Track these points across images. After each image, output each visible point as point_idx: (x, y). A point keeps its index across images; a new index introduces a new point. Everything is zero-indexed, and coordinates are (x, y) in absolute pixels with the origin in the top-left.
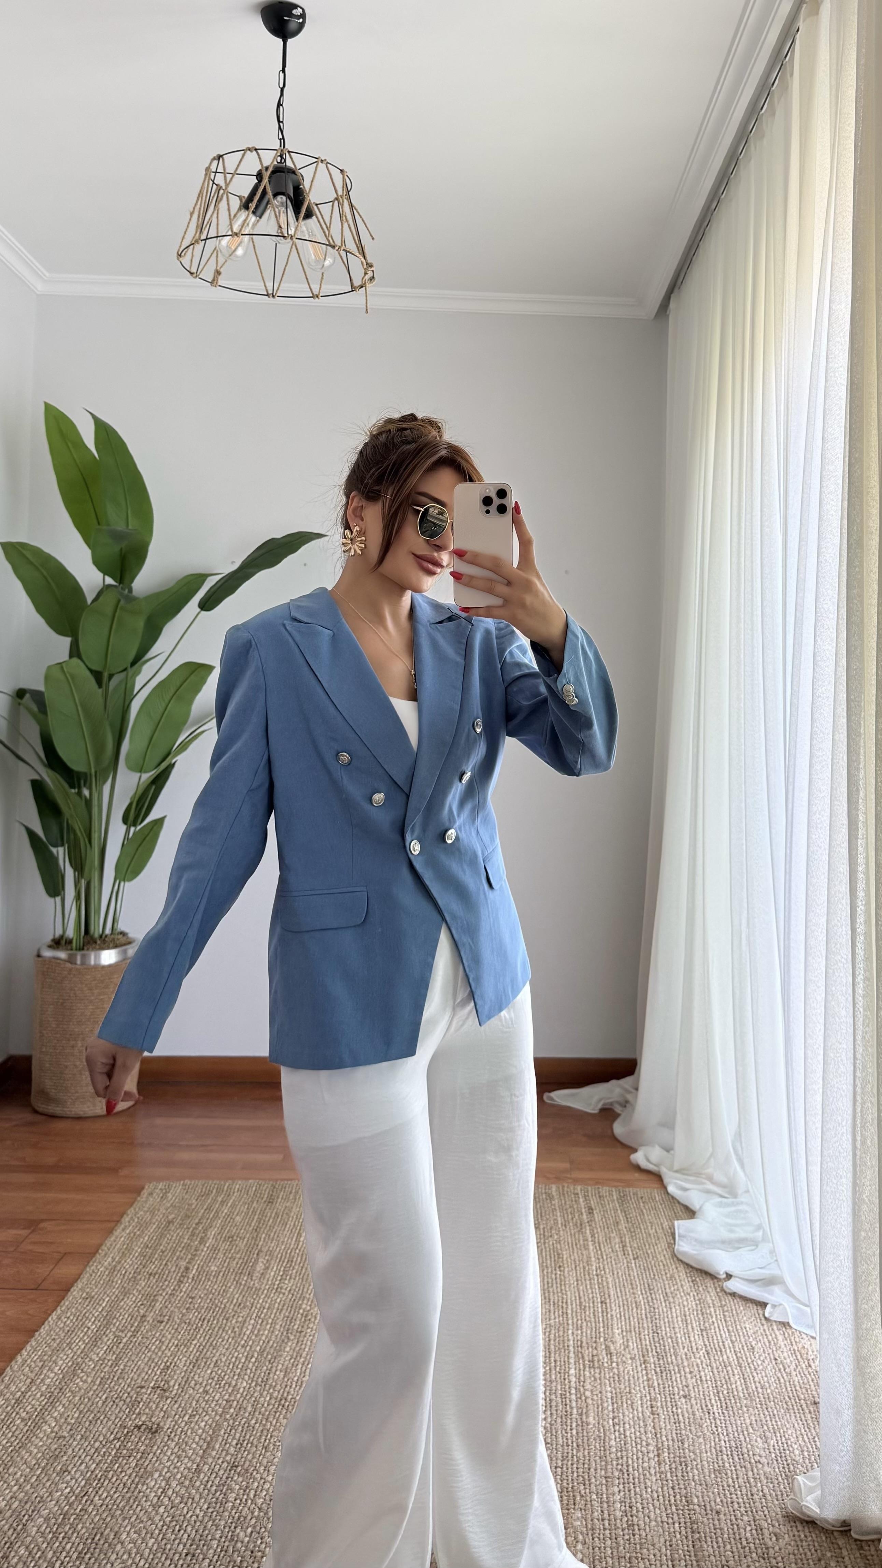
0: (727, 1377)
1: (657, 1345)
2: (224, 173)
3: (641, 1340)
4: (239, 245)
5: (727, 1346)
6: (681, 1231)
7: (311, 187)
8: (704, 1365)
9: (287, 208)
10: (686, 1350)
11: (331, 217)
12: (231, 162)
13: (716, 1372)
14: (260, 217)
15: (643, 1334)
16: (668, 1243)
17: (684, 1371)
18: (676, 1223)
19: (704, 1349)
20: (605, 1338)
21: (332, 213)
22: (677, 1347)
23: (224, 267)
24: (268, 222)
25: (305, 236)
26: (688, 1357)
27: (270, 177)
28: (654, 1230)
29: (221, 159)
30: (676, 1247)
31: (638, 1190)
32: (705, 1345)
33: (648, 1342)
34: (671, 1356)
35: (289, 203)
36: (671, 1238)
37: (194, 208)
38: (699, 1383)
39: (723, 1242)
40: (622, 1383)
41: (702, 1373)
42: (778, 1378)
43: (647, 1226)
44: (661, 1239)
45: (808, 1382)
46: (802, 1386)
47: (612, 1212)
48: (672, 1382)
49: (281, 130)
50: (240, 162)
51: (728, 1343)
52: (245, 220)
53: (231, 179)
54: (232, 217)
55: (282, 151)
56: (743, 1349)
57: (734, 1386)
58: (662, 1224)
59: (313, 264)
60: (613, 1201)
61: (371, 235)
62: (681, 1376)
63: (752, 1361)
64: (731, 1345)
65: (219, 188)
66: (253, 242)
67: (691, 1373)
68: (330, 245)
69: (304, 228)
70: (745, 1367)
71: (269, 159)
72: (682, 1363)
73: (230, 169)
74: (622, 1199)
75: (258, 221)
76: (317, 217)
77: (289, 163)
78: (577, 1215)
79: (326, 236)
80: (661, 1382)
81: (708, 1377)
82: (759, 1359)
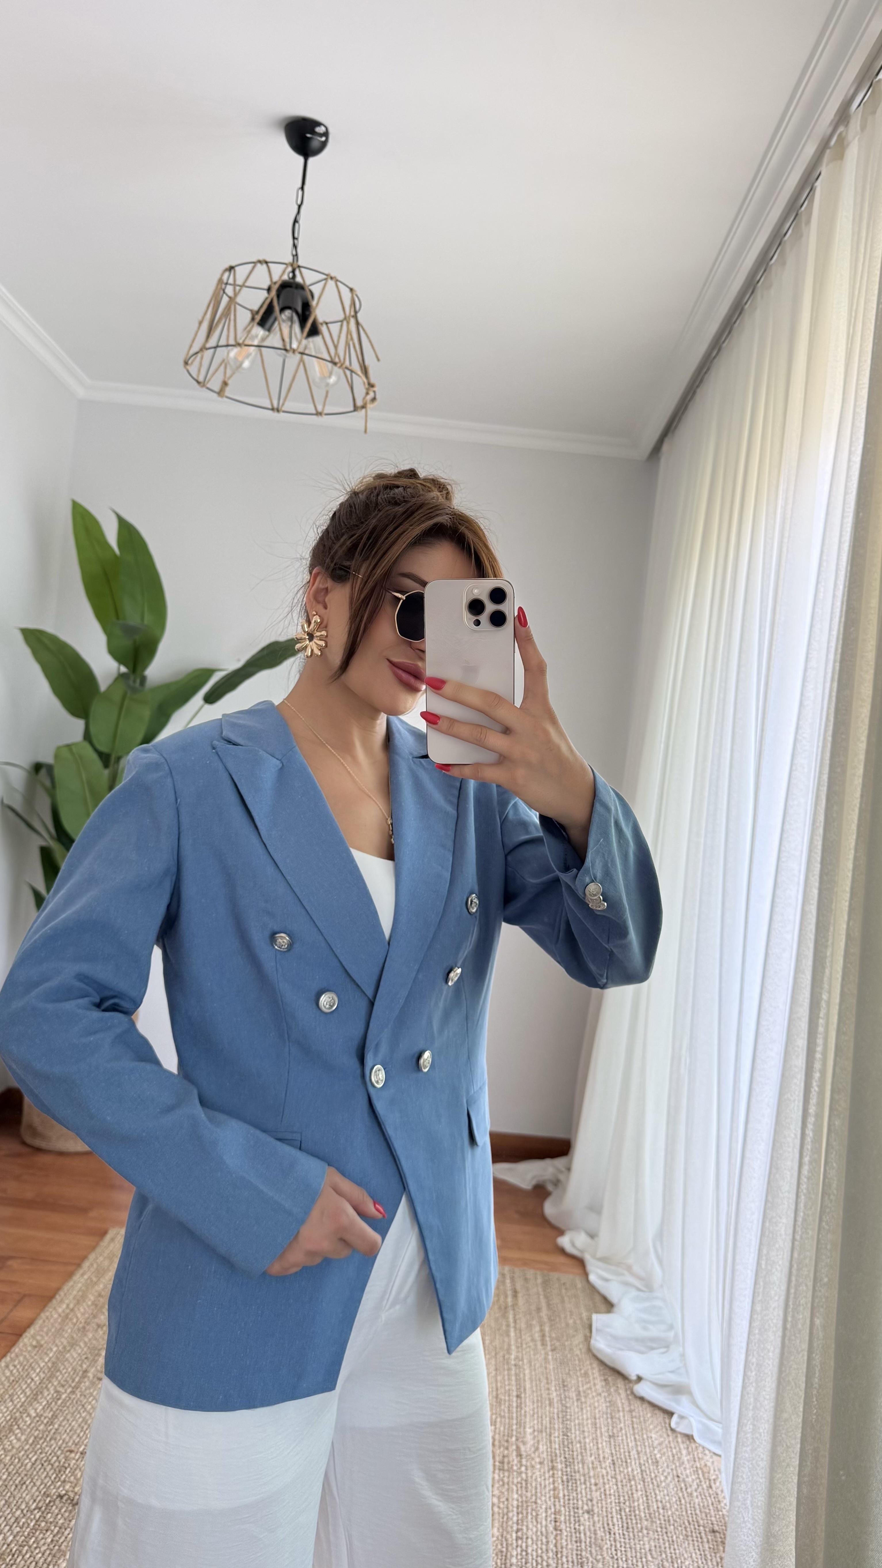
0: (630, 1492)
1: (566, 1449)
2: (234, 284)
3: (551, 1442)
4: (247, 356)
5: (632, 1457)
6: (598, 1325)
7: (318, 303)
8: (609, 1477)
9: (292, 323)
10: (593, 1458)
11: (339, 337)
12: (240, 273)
13: (620, 1486)
14: (269, 330)
15: (553, 1436)
16: (585, 1337)
17: (590, 1482)
18: (594, 1315)
19: (610, 1458)
20: (516, 1436)
21: (339, 333)
22: (584, 1454)
23: (232, 377)
24: (274, 338)
25: (310, 352)
26: (595, 1466)
27: (279, 291)
29: (232, 271)
30: (593, 1341)
32: (612, 1454)
33: (557, 1446)
34: (578, 1463)
35: (295, 317)
36: (588, 1331)
38: (603, 1497)
39: (637, 1340)
40: (529, 1490)
41: (607, 1486)
42: (679, 1498)
43: (567, 1316)
44: (578, 1331)
45: (708, 1506)
46: (703, 1510)
48: (577, 1494)
49: (295, 246)
50: (250, 275)
51: (634, 1453)
52: (251, 332)
53: (241, 290)
55: (293, 265)
56: (648, 1462)
57: (636, 1504)
58: (581, 1315)
59: (317, 380)
60: (537, 1285)
62: (586, 1488)
63: (656, 1476)
64: (636, 1456)
65: (230, 299)
66: (261, 354)
67: (596, 1484)
68: (334, 363)
70: (648, 1482)
71: (279, 274)
72: (589, 1473)
73: (240, 281)
75: (265, 334)
76: (322, 336)
77: (299, 278)
79: (331, 354)
80: (566, 1494)
81: (612, 1491)
82: (663, 1474)
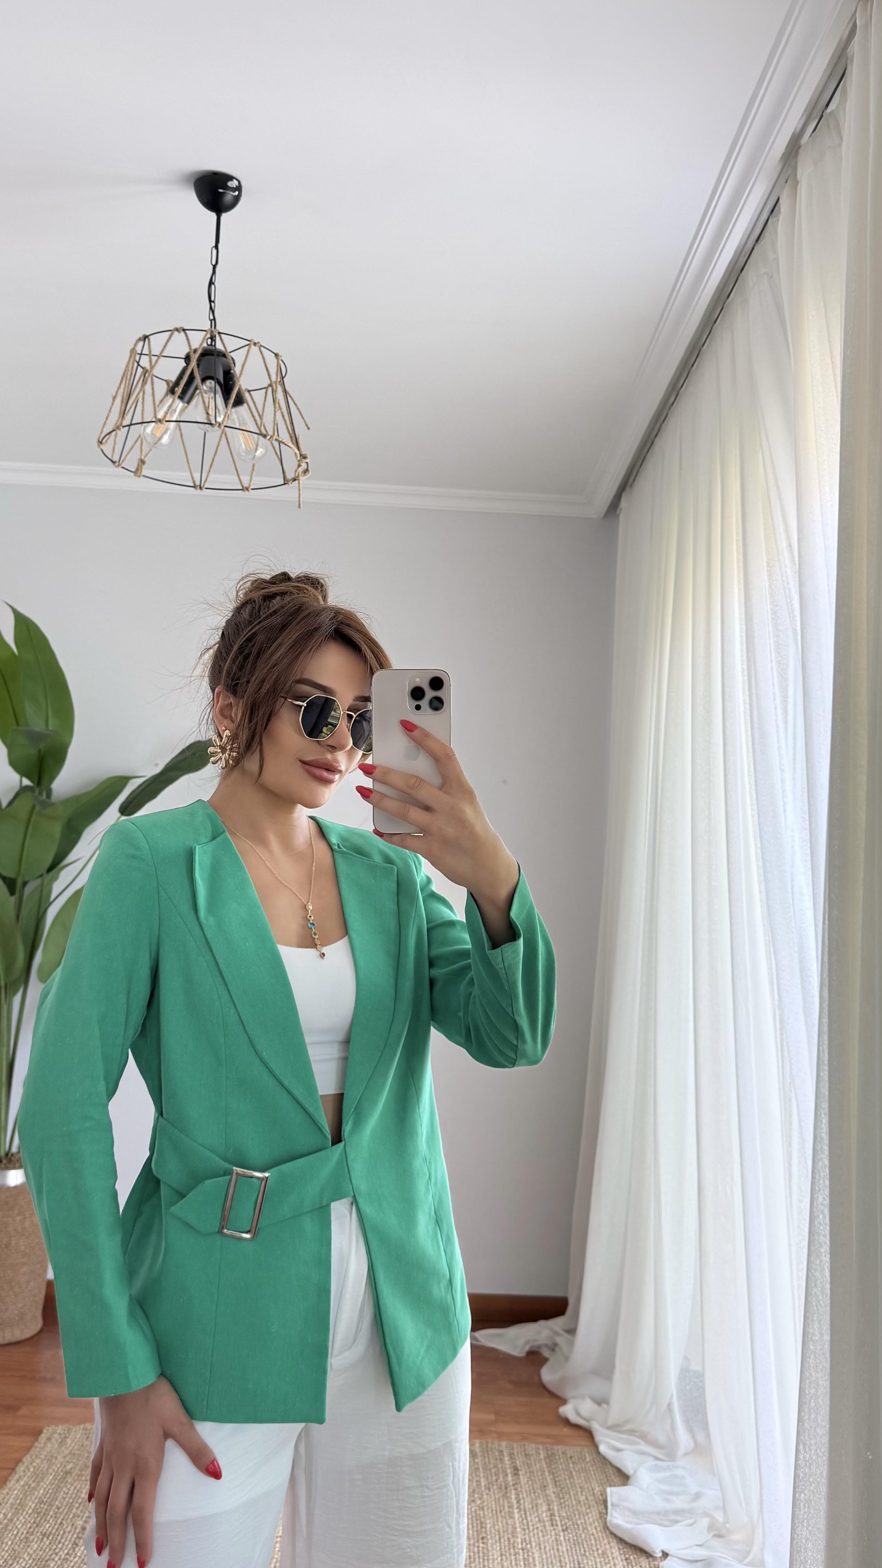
2: (150, 355)
4: (165, 432)
6: (614, 1500)
7: (242, 371)
9: (215, 394)
11: (264, 405)
12: (157, 342)
14: (188, 402)
16: (600, 1513)
18: (609, 1490)
21: (265, 401)
23: (149, 455)
24: (196, 410)
25: (235, 424)
27: (199, 360)
28: (584, 1497)
29: (147, 340)
30: (609, 1518)
31: (567, 1448)
35: (218, 388)
36: (603, 1506)
37: (117, 392)
39: (659, 1513)
43: (577, 1492)
44: (592, 1507)
47: (539, 1473)
49: (212, 310)
50: (166, 344)
52: (170, 406)
53: (157, 361)
54: (157, 403)
55: (212, 332)
58: (593, 1490)
59: (244, 454)
60: (540, 1461)
61: (307, 425)
65: (145, 371)
66: (180, 430)
68: (261, 434)
69: (235, 416)
71: (198, 341)
73: (156, 351)
74: (550, 1458)
75: (186, 407)
76: (248, 404)
77: (219, 346)
78: (501, 1476)
79: (257, 424)
